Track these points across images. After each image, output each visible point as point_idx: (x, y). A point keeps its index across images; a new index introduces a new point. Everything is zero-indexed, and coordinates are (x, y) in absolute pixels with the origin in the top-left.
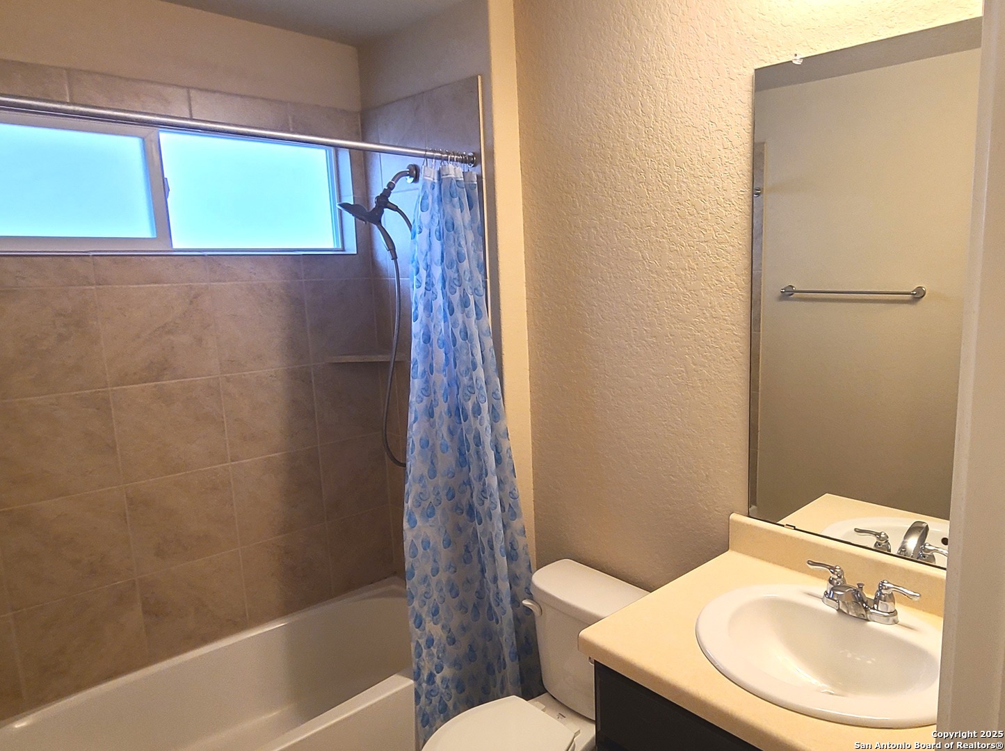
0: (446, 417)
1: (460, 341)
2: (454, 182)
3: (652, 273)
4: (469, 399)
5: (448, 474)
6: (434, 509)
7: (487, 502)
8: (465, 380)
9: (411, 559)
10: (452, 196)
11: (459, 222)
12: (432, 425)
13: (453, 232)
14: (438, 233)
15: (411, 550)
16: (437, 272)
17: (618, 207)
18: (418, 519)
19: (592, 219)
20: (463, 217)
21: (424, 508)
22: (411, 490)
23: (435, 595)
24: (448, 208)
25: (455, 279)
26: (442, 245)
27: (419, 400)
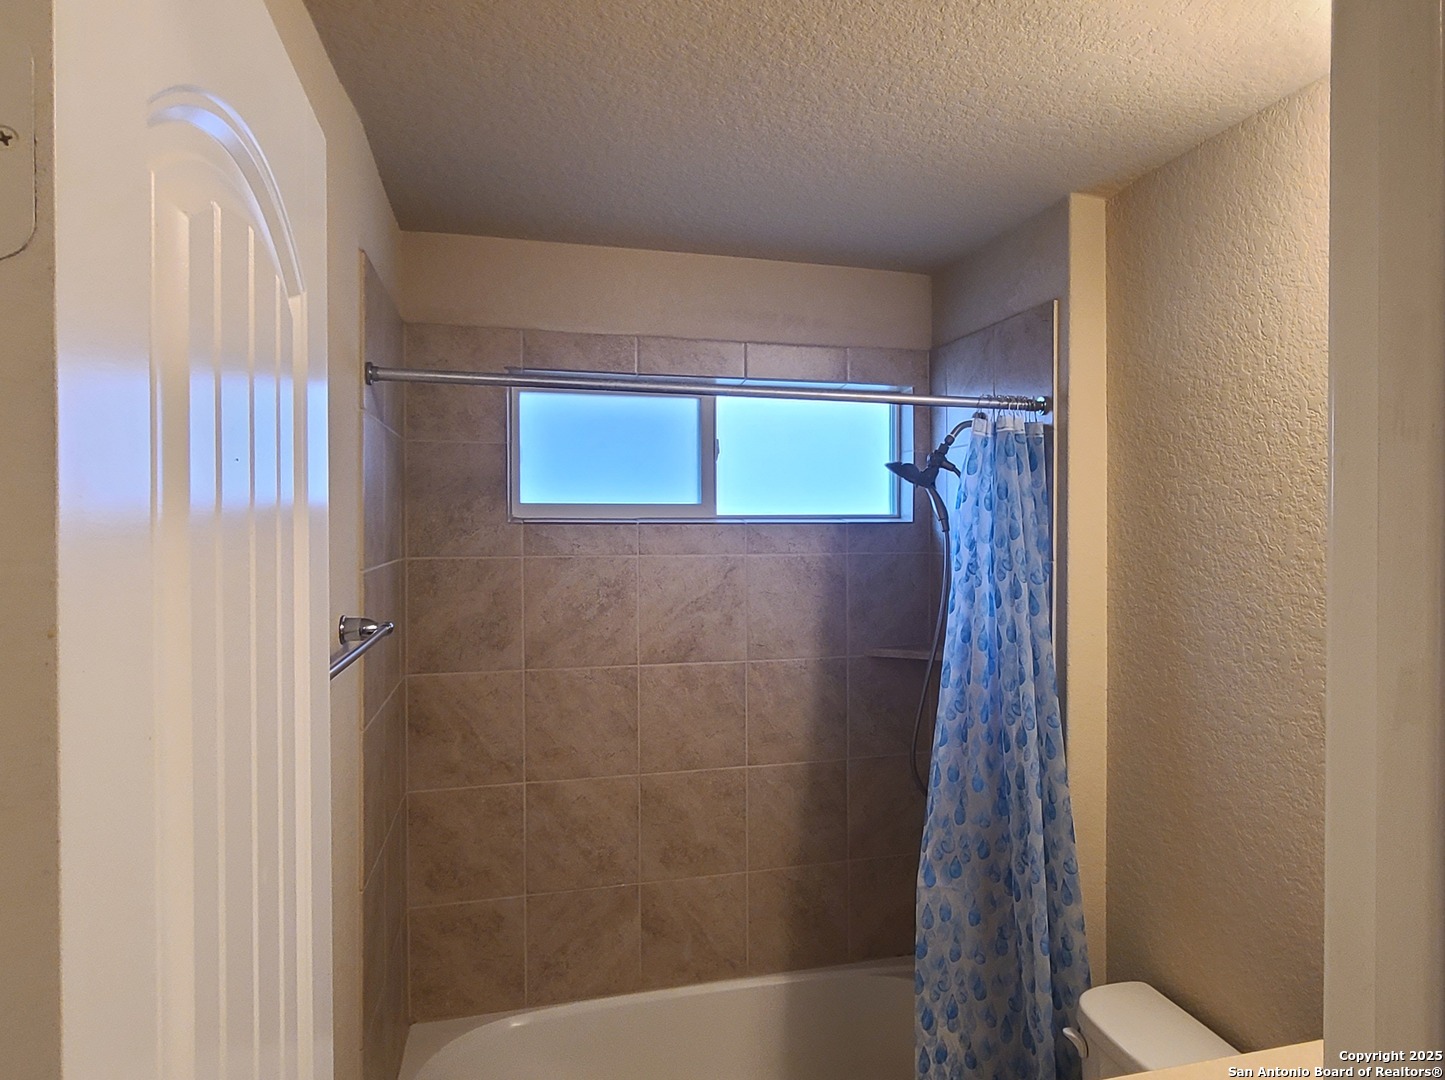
0: (984, 743)
1: (1006, 641)
2: (1012, 435)
3: (1274, 564)
4: (1013, 723)
5: (981, 821)
6: (960, 867)
7: (1028, 870)
8: (1009, 696)
9: (924, 930)
10: (1007, 455)
11: (1014, 487)
12: (965, 752)
13: (1006, 500)
14: (988, 501)
15: (925, 918)
16: (984, 550)
17: (1227, 467)
18: (937, 875)
19: (1194, 483)
20: (1021, 481)
21: (947, 863)
22: (932, 835)
23: (954, 989)
24: (1002, 470)
25: (1005, 560)
26: (993, 517)
27: (951, 715)
